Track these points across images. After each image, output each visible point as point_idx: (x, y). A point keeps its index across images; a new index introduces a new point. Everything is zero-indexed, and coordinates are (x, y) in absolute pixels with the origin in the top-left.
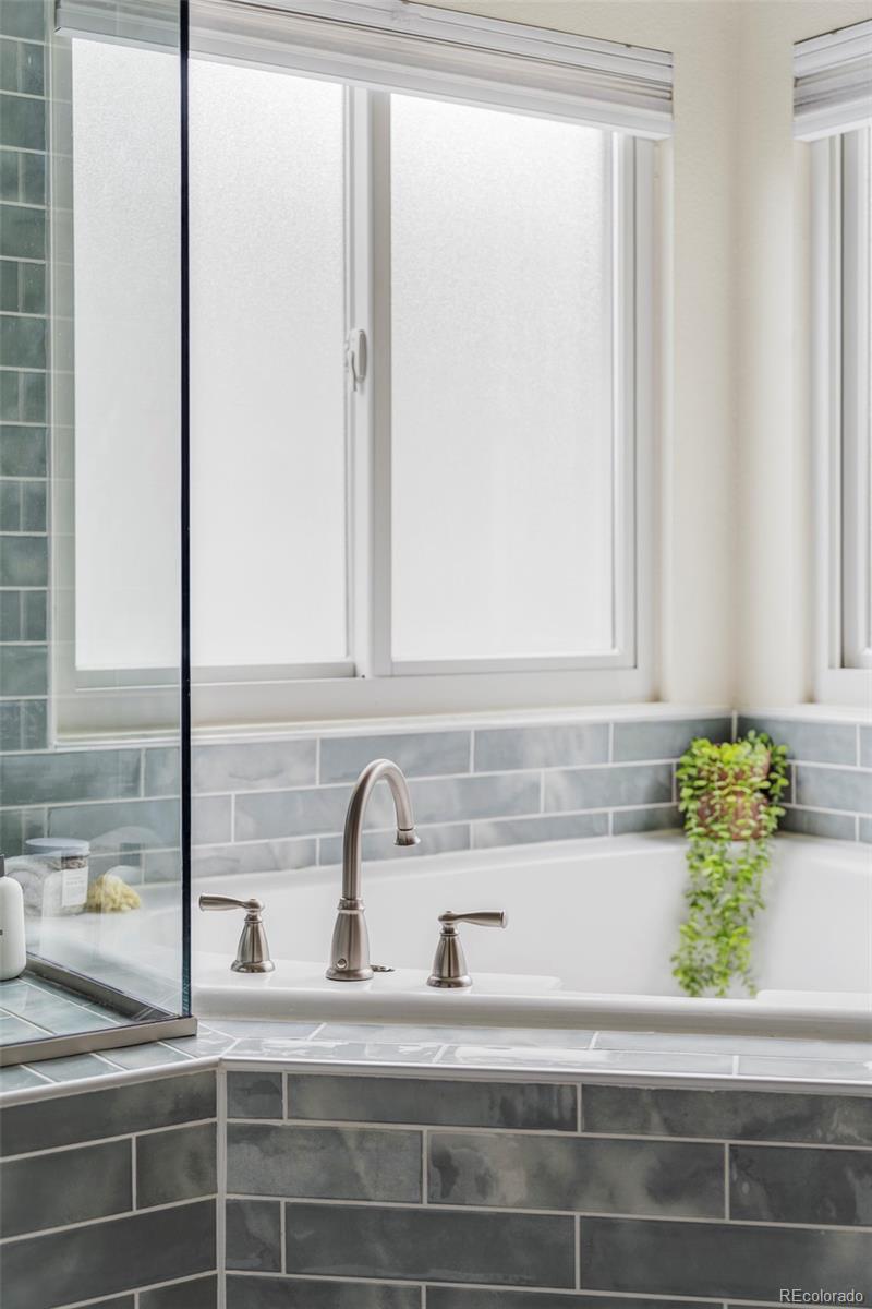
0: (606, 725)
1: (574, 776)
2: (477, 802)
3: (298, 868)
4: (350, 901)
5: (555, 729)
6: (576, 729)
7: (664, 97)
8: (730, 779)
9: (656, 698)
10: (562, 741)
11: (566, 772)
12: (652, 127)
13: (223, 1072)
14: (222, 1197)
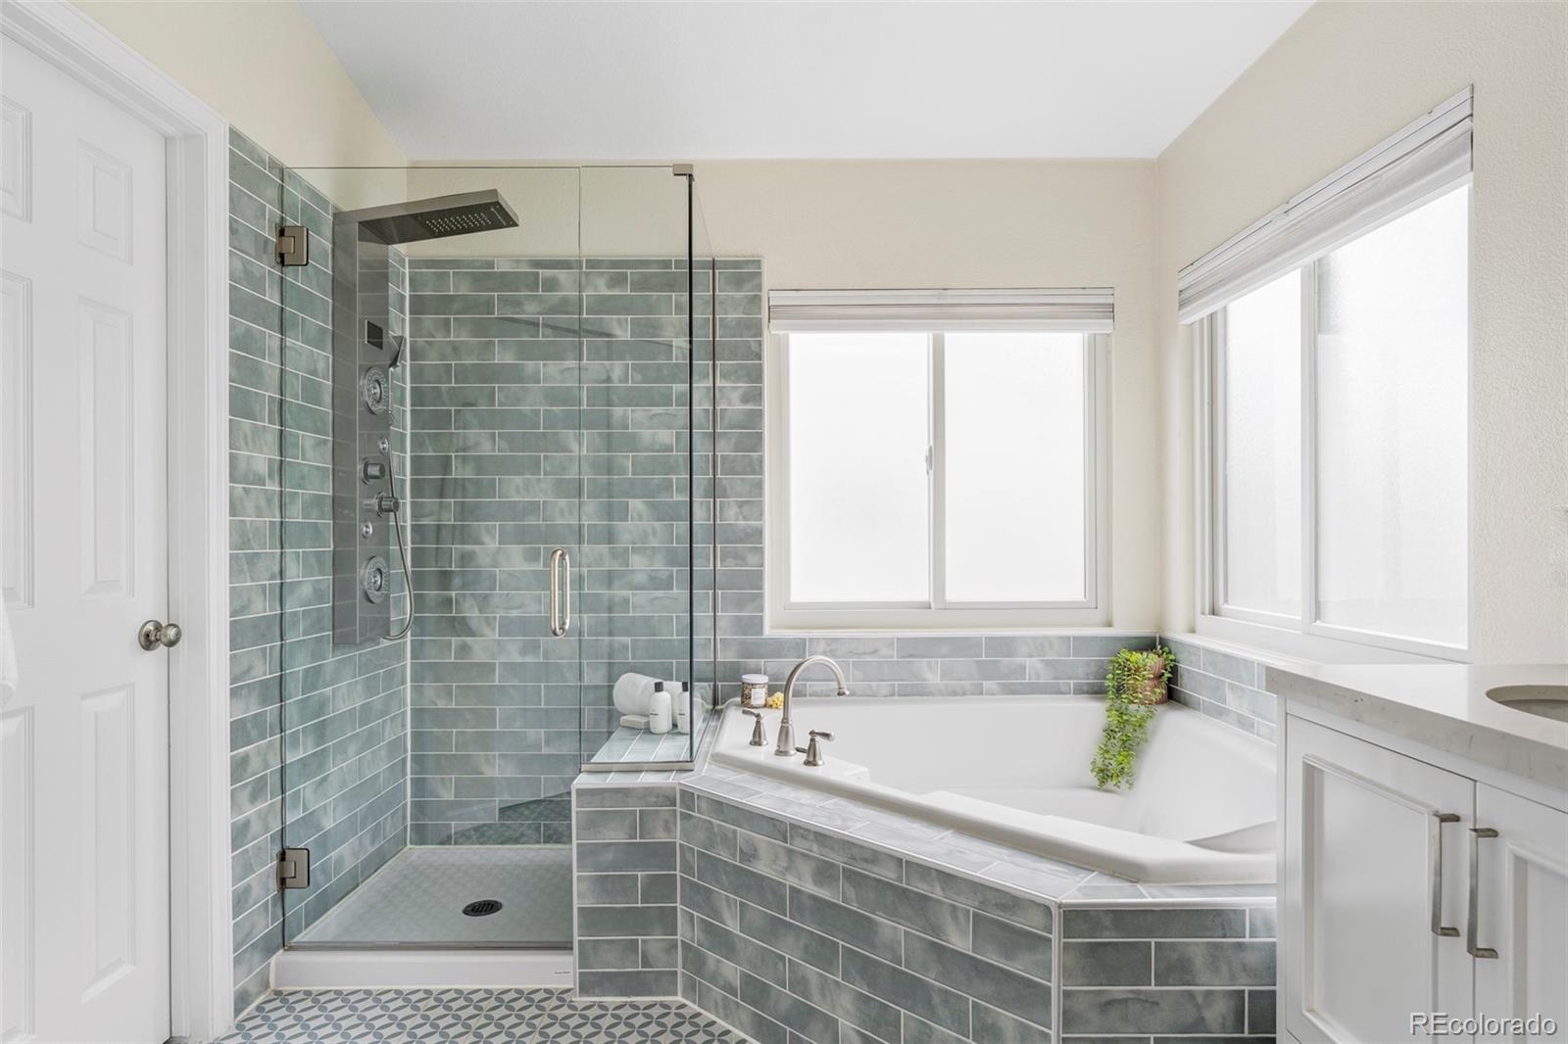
0: (1069, 638)
1: (1048, 663)
2: (987, 671)
3: (885, 696)
4: (785, 720)
5: (1034, 638)
6: (1048, 639)
7: (1109, 311)
8: (1133, 671)
9: (1109, 624)
10: (1040, 645)
11: (1043, 660)
12: (1104, 327)
13: (678, 788)
14: (678, 842)
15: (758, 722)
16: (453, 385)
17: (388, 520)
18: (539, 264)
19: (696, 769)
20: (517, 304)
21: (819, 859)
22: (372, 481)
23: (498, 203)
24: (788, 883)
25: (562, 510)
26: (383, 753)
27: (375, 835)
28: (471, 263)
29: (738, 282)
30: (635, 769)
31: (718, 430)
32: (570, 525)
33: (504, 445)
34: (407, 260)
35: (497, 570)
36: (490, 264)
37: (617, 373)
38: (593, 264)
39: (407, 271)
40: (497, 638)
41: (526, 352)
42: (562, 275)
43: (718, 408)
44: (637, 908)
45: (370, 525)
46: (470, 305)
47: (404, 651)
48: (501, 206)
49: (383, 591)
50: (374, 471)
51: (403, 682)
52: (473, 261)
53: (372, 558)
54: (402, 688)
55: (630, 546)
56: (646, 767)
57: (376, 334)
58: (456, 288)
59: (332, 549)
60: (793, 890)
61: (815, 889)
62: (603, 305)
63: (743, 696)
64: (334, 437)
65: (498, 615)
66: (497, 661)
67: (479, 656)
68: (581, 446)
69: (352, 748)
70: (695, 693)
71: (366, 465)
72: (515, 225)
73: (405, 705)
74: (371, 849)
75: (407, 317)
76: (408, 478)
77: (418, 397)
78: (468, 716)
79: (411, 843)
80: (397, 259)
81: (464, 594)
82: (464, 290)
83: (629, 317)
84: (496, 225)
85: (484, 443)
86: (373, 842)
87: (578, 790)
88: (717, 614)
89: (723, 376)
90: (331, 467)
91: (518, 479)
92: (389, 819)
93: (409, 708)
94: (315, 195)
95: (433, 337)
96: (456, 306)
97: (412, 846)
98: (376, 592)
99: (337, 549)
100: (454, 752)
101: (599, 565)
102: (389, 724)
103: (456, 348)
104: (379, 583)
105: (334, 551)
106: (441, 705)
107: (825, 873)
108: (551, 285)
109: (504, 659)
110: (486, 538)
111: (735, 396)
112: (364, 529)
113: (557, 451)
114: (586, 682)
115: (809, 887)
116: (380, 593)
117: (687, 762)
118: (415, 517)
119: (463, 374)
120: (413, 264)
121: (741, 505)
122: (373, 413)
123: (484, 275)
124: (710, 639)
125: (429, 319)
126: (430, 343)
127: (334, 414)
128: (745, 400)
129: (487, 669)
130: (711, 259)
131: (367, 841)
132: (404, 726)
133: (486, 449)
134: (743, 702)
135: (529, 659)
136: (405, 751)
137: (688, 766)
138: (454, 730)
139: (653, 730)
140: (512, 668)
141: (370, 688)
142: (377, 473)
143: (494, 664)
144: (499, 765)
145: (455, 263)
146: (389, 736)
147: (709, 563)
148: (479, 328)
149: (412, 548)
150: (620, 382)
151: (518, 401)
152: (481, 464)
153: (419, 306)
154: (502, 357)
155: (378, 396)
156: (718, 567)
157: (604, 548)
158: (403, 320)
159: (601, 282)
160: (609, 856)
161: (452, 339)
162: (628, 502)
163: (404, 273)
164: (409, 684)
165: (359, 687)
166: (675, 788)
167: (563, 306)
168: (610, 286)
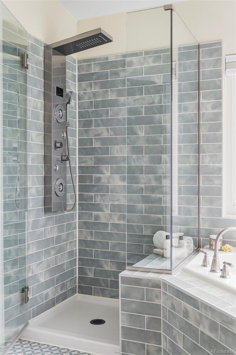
4: (215, 256)
13: (162, 281)
14: (162, 304)
15: (205, 256)
16: (93, 109)
17: (66, 164)
18: (124, 56)
19: (172, 274)
20: (116, 74)
21: (211, 320)
22: (58, 149)
23: (101, 33)
24: (200, 329)
25: (134, 160)
26: (66, 256)
27: (63, 287)
28: (99, 59)
29: (211, 53)
30: (148, 271)
31: (201, 122)
32: (138, 166)
33: (112, 133)
34: (77, 60)
35: (110, 185)
36: (107, 58)
37: (157, 100)
38: (147, 53)
39: (77, 65)
40: (109, 213)
41: (120, 93)
42: (134, 59)
43: (201, 112)
44: (145, 330)
45: (58, 166)
46: (99, 76)
47: (76, 216)
48: (103, 34)
49: (63, 192)
50: (58, 145)
51: (75, 228)
52: (100, 58)
53: (58, 179)
54: (74, 231)
55: (162, 175)
56: (152, 271)
57: (60, 92)
58: (94, 70)
59: (44, 175)
60: (202, 332)
61: (209, 333)
62: (151, 70)
63: (210, 245)
64: (44, 132)
65: (110, 203)
66: (109, 222)
67: (103, 220)
68: (142, 132)
69: (52, 253)
70: (173, 240)
71: (56, 143)
72: (111, 41)
73: (76, 238)
74: (61, 293)
75: (77, 83)
76: (77, 147)
77: (81, 115)
78: (99, 244)
79: (78, 293)
80: (72, 60)
81: (97, 194)
82: (97, 70)
83: (162, 74)
84: (103, 43)
85: (105, 132)
86: (61, 289)
87: (121, 277)
88: (200, 206)
89: (204, 98)
90: (43, 144)
91: (117, 147)
92: (69, 282)
93: (77, 239)
94: (36, 40)
95: (86, 91)
96: (94, 77)
97: (79, 294)
98: (60, 193)
99: (46, 175)
100: (93, 258)
101: (149, 183)
102: (68, 244)
103: (94, 94)
104: (61, 189)
105: (45, 176)
106: (89, 239)
107: (213, 327)
108: (131, 64)
109: (111, 222)
110: (105, 172)
111: (209, 106)
112: (55, 168)
113: (132, 135)
114: (144, 233)
115: (207, 332)
116: (61, 193)
117: (170, 270)
118: (80, 163)
119: (97, 105)
120: (79, 62)
121: (211, 156)
122: (59, 122)
123: (105, 63)
124: (197, 218)
125: (84, 84)
126: (85, 93)
127: (44, 123)
128: (214, 108)
129: (106, 225)
130: (198, 44)
131: (59, 289)
132: (75, 246)
133: (105, 135)
134: (210, 248)
135: (121, 222)
136: (76, 256)
137: (169, 272)
138: (94, 249)
139: (165, 256)
140: (116, 226)
141: (60, 229)
142: (59, 146)
143: (109, 223)
144: (110, 265)
145: (94, 59)
146: (69, 249)
147: (197, 183)
148: (103, 85)
149: (79, 176)
150: (158, 104)
151: (117, 114)
152: (104, 141)
153: (81, 78)
154: (111, 96)
155: (61, 116)
156: (201, 185)
157: (151, 176)
158: (75, 85)
159: (150, 60)
160: (134, 306)
161: (93, 91)
162: (161, 156)
163: (75, 66)
164: (77, 229)
165: (56, 229)
166: (160, 281)
167: (135, 72)
168: (154, 62)
